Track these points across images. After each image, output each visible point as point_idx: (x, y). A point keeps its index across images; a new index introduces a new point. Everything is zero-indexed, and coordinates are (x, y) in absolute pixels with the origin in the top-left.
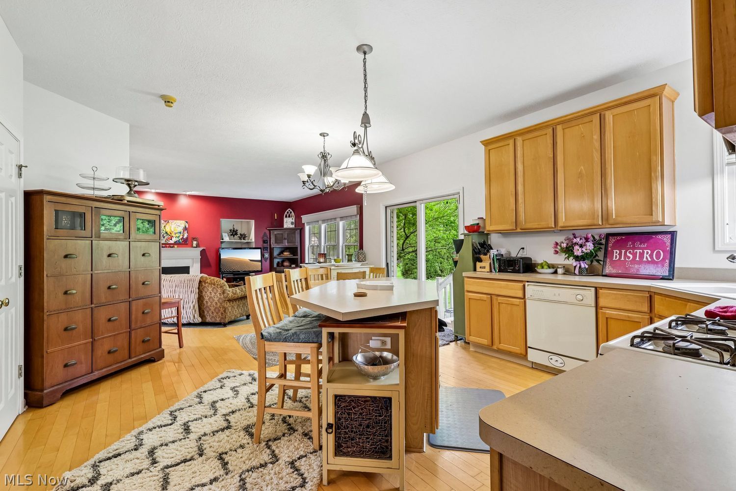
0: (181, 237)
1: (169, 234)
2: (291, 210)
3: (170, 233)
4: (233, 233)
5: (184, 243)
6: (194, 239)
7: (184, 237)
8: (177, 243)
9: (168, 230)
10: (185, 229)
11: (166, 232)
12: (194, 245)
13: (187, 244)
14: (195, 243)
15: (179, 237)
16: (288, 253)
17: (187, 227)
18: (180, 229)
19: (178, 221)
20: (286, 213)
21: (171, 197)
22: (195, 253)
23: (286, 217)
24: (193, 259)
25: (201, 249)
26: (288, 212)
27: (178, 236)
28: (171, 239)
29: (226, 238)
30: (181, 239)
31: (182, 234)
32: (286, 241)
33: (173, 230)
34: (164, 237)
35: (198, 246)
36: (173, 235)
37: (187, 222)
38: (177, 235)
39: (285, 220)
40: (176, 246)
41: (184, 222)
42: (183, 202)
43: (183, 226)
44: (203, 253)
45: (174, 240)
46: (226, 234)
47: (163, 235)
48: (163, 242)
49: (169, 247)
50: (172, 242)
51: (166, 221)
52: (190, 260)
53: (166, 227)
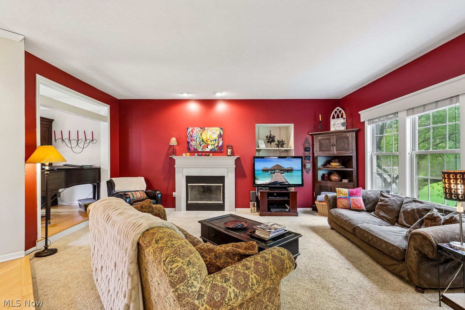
0: (216, 145)
1: (206, 142)
2: (340, 109)
3: (207, 141)
4: (270, 139)
5: (219, 151)
6: (228, 147)
7: (219, 145)
8: (213, 152)
9: (204, 137)
10: (220, 136)
11: (203, 140)
12: (229, 154)
13: (222, 152)
14: (229, 151)
15: (214, 145)
16: (337, 164)
17: (222, 134)
18: (215, 136)
19: (213, 128)
20: (333, 113)
21: (208, 103)
22: (230, 162)
23: (334, 118)
24: (228, 168)
25: (235, 157)
26: (336, 112)
27: (213, 144)
28: (207, 147)
29: (262, 145)
30: (217, 147)
31: (217, 142)
32: (335, 148)
33: (208, 137)
34: (201, 145)
35: (233, 154)
36: (209, 142)
37: (221, 129)
38: (213, 143)
39: (332, 122)
40: (211, 154)
41: (219, 128)
42: (221, 108)
43: (218, 133)
44: (237, 161)
45: (210, 147)
46: (263, 142)
47: (200, 143)
48: (200, 150)
49: (205, 155)
50: (207, 150)
51: (203, 128)
52: (226, 169)
53: (202, 135)
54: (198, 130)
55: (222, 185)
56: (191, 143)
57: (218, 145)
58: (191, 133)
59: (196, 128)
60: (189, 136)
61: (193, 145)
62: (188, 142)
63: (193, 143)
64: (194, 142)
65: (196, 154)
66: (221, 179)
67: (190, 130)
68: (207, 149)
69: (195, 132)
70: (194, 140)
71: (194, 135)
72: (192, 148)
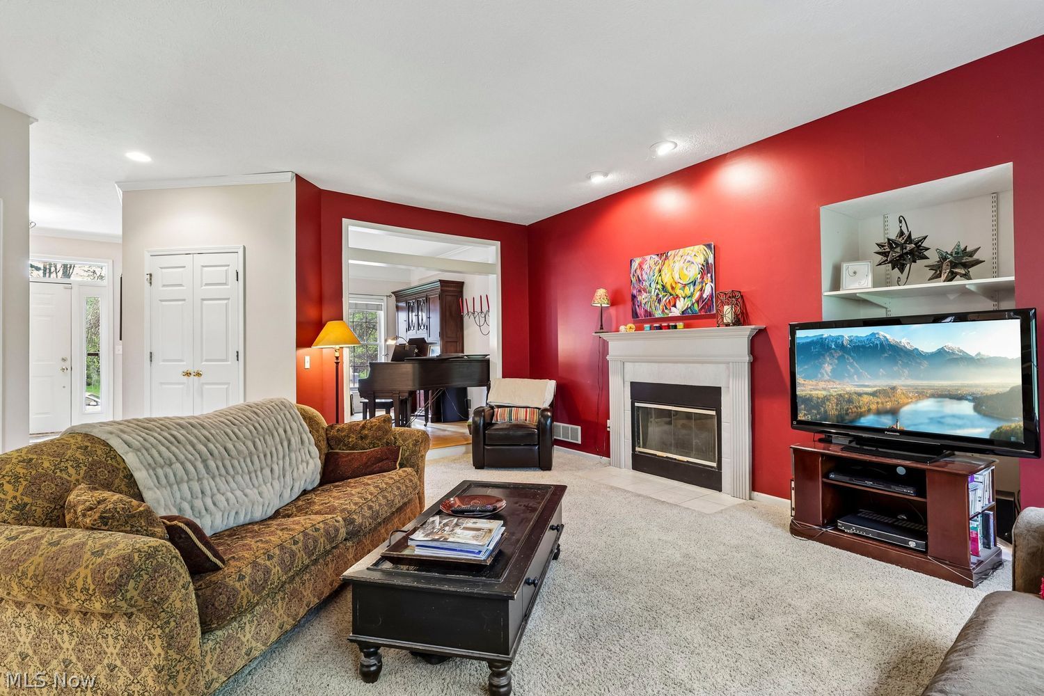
0: (697, 295)
1: (670, 290)
3: (673, 288)
5: (705, 314)
6: (727, 298)
7: (705, 296)
8: (689, 319)
9: (667, 279)
10: (706, 269)
11: (663, 287)
12: (729, 320)
13: (714, 316)
14: (728, 312)
15: (691, 296)
17: (710, 260)
18: (693, 272)
19: (688, 250)
22: (735, 342)
24: (728, 363)
25: (746, 332)
27: (689, 294)
28: (675, 306)
29: (858, 280)
30: (697, 302)
31: (698, 287)
33: (676, 277)
34: (659, 301)
35: (742, 319)
36: (679, 292)
37: (709, 246)
38: (688, 291)
40: (680, 325)
41: (702, 247)
43: (701, 260)
44: (758, 343)
45: (682, 305)
46: (861, 266)
47: (658, 295)
48: (658, 314)
49: (668, 327)
50: (676, 312)
51: (663, 255)
52: (723, 366)
53: (663, 273)
54: (652, 262)
55: (713, 413)
56: (639, 298)
57: (701, 296)
58: (639, 272)
59: (648, 257)
60: (634, 280)
61: (643, 302)
62: (634, 297)
63: (643, 298)
64: (644, 295)
65: (647, 326)
66: (710, 396)
67: (635, 265)
68: (673, 309)
69: (646, 267)
70: (645, 290)
71: (645, 277)
72: (640, 312)
